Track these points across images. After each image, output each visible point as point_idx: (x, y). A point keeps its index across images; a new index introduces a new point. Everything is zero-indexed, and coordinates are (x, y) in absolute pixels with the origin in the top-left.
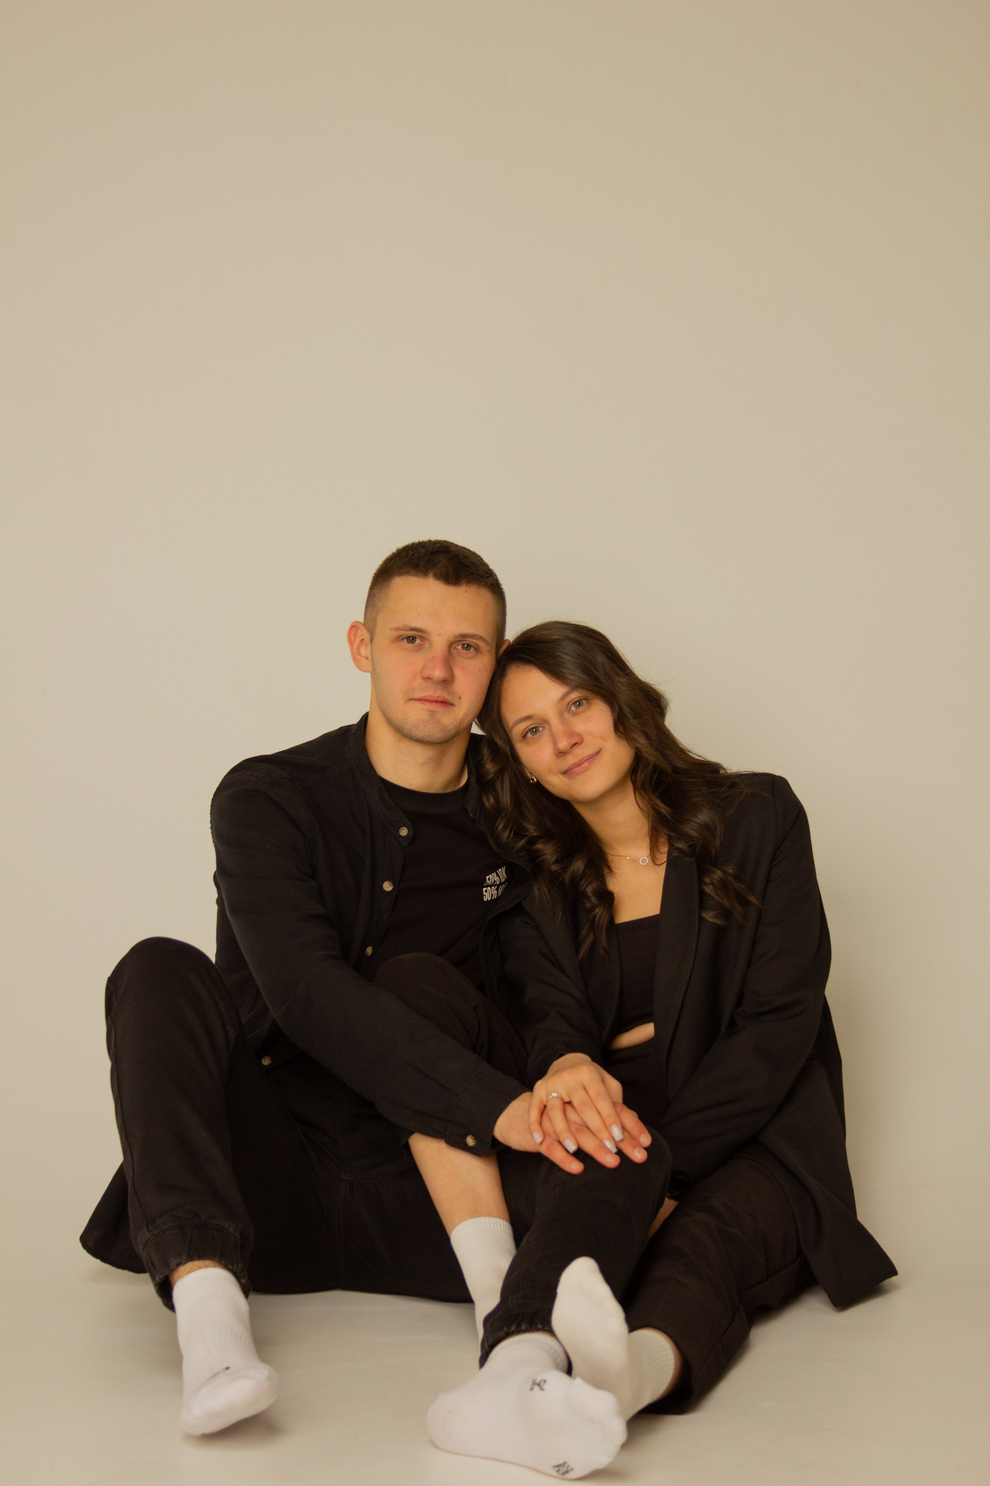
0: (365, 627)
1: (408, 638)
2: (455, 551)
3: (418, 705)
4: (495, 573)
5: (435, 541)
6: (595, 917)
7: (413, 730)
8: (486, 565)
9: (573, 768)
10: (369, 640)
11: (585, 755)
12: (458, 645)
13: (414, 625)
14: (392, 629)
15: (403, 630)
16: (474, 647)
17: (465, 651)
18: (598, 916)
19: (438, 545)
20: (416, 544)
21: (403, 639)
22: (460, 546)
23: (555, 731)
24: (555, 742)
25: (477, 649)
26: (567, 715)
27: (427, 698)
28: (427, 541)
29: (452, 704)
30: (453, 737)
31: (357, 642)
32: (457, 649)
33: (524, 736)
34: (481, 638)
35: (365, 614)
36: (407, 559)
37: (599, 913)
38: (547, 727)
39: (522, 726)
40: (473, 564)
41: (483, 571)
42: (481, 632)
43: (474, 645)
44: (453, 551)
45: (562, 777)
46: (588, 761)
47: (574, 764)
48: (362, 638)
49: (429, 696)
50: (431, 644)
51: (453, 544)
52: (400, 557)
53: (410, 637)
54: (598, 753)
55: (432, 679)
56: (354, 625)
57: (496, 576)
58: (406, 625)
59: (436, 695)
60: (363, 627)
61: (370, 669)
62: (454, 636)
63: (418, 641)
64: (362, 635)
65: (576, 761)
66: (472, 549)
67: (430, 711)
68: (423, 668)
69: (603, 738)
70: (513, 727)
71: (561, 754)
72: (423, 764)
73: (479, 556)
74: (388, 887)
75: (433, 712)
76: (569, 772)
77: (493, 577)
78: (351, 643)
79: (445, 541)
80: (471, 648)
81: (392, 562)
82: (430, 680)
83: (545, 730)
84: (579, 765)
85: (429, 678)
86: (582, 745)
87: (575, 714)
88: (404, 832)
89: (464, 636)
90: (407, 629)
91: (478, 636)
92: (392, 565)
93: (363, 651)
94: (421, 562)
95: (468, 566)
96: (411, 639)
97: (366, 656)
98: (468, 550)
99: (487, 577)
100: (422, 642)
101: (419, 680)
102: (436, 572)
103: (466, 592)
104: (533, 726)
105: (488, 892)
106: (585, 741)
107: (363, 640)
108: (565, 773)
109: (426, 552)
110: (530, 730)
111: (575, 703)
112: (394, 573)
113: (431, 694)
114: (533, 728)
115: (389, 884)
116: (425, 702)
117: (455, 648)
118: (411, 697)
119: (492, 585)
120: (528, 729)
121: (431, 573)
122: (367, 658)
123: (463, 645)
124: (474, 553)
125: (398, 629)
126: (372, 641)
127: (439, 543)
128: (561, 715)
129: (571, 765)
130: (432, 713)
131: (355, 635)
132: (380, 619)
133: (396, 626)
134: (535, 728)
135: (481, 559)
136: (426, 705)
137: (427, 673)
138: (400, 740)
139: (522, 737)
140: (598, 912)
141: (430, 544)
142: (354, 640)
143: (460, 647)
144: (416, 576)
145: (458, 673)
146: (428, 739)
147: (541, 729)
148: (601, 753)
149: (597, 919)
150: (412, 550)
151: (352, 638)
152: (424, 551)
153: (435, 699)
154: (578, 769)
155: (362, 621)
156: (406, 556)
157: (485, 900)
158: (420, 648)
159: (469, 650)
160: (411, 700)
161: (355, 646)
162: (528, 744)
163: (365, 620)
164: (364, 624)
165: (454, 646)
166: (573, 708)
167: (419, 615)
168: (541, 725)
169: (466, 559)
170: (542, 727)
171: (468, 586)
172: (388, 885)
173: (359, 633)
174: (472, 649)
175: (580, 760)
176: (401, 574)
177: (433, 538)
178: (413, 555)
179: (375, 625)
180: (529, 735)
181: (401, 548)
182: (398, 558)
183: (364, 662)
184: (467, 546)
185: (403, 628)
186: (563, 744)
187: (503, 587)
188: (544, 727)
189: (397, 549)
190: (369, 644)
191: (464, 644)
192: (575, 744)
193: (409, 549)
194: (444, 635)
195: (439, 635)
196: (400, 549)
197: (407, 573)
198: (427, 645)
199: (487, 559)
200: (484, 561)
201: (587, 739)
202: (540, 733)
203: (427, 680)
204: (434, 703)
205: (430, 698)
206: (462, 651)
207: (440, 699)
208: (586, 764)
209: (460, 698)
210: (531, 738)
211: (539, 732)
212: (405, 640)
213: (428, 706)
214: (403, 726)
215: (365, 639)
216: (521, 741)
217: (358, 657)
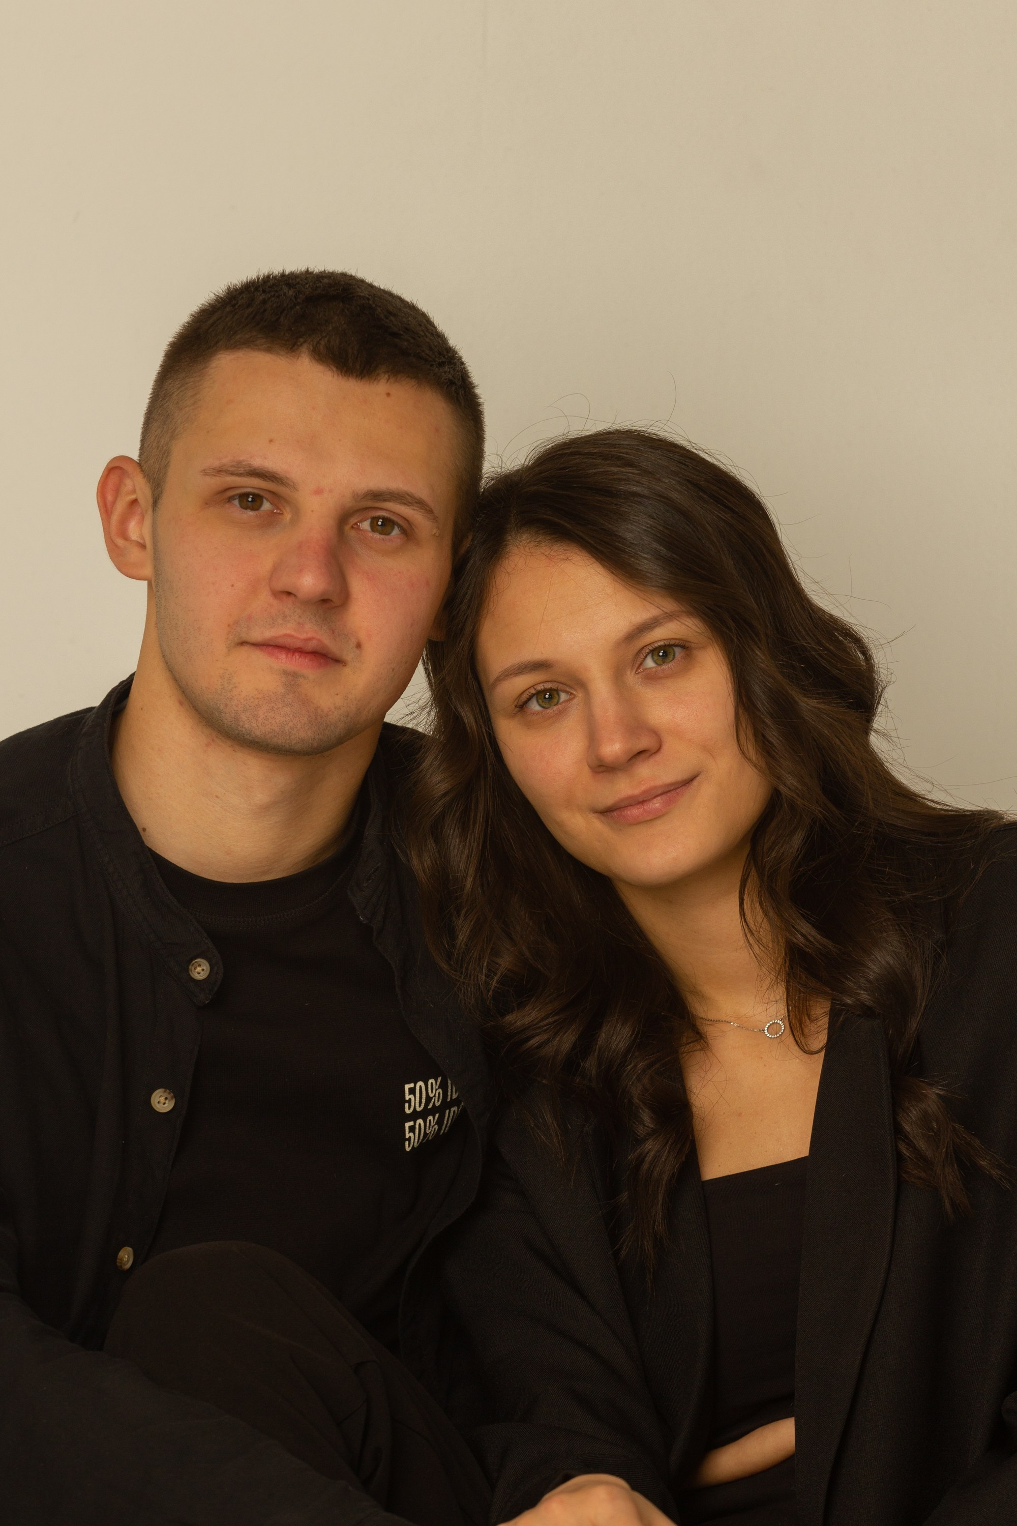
0: (142, 471)
1: (243, 497)
2: (364, 297)
3: (260, 658)
4: (461, 358)
5: (321, 272)
6: (641, 1160)
7: (243, 717)
8: (440, 338)
9: (626, 807)
10: (151, 501)
11: (659, 782)
12: (361, 521)
13: (258, 463)
14: (205, 473)
15: (233, 474)
16: (400, 526)
17: (377, 536)
18: (649, 1159)
19: (326, 281)
20: (275, 278)
21: (230, 499)
22: (380, 289)
23: (598, 711)
24: (593, 738)
25: (408, 532)
26: (631, 678)
27: (281, 641)
28: (301, 273)
29: (338, 661)
30: (341, 741)
31: (120, 507)
32: (358, 529)
33: (521, 706)
34: (419, 503)
35: (143, 441)
36: (250, 310)
37: (652, 1153)
38: (580, 695)
39: (522, 683)
40: (407, 330)
41: (431, 349)
42: (421, 490)
43: (400, 521)
44: (360, 296)
45: (598, 825)
46: (664, 797)
47: (631, 797)
48: (133, 497)
49: (286, 635)
50: (297, 512)
51: (363, 281)
52: (234, 306)
53: (247, 495)
54: (688, 782)
55: (295, 595)
56: (116, 465)
57: (462, 363)
58: (240, 462)
59: (304, 636)
60: (138, 470)
61: (148, 571)
62: (356, 496)
63: (266, 506)
64: (134, 491)
65: (636, 792)
66: (408, 296)
67: (285, 673)
68: (276, 569)
69: (707, 749)
70: (499, 680)
71: (602, 769)
72: (266, 809)
73: (423, 315)
74: (162, 1102)
75: (295, 675)
76: (615, 813)
77: (455, 364)
78: (106, 509)
79: (344, 275)
80: (393, 529)
81: (214, 318)
82: (292, 598)
83: (575, 701)
84: (640, 801)
85: (289, 594)
86: (658, 757)
87: (651, 678)
88: (200, 970)
89: (377, 496)
90: (242, 470)
91: (412, 496)
92: (212, 325)
93: (134, 530)
94: (282, 319)
95: (395, 335)
96: (251, 501)
97: (141, 541)
98: (399, 298)
99: (441, 364)
100: (278, 508)
101: (265, 597)
102: (318, 343)
103: (388, 395)
104: (548, 686)
105: (417, 1131)
106: (665, 747)
107: (135, 502)
108: (607, 812)
109: (296, 297)
110: (538, 693)
111: (654, 652)
112: (217, 342)
113: (288, 632)
114: (545, 691)
115: (166, 1095)
116: (276, 651)
117: (355, 527)
118: (245, 637)
119: (451, 383)
120: (533, 691)
121: (305, 346)
122: (143, 546)
123: (374, 520)
124: (413, 308)
125: (220, 471)
126: (155, 502)
127: (330, 277)
128: (618, 676)
129: (622, 800)
130: (292, 679)
131: (117, 491)
132: (178, 451)
133: (217, 464)
134: (550, 690)
135: (431, 324)
136: (277, 658)
137: (284, 582)
138: (208, 745)
139: (516, 706)
140: (650, 1150)
141: (306, 278)
142: (114, 502)
143: (366, 525)
144: (269, 350)
145: (358, 586)
146: (280, 741)
147: (563, 697)
148: (695, 783)
149: (645, 1166)
150: (264, 291)
151: (110, 498)
152: (291, 293)
153: (299, 644)
154: (635, 811)
155: (135, 456)
156: (249, 306)
157: (408, 1149)
158: (271, 520)
159: (389, 534)
160: (243, 643)
161: (115, 517)
162: (529, 725)
163: (141, 455)
164: (139, 464)
165: (353, 520)
166: (650, 663)
167: (271, 441)
168: (568, 689)
169: (392, 318)
170: (567, 692)
171: (392, 380)
172: (162, 1099)
173: (128, 484)
174: (396, 531)
175: (644, 792)
176: (233, 346)
177: (317, 266)
178: (264, 302)
179: (167, 466)
180: (535, 706)
181: (239, 285)
182: (228, 309)
183: (135, 554)
184: (397, 290)
185: (232, 469)
186: (613, 748)
187: (478, 391)
188: (572, 694)
189: (229, 288)
190: (150, 512)
191: (378, 518)
192: (640, 753)
193: (257, 289)
194: (331, 491)
195: (319, 492)
196: (236, 290)
197: (248, 344)
198: (288, 516)
199: (442, 323)
200: (435, 328)
201: (671, 745)
202: (560, 706)
203: (284, 597)
204: (297, 655)
205: (288, 642)
206: (370, 534)
207: (311, 646)
208: (657, 804)
209: (359, 646)
210: (538, 713)
211: (557, 704)
212: (236, 502)
213: (283, 662)
214: (222, 707)
215: (142, 501)
216: (512, 716)
217: (120, 542)
